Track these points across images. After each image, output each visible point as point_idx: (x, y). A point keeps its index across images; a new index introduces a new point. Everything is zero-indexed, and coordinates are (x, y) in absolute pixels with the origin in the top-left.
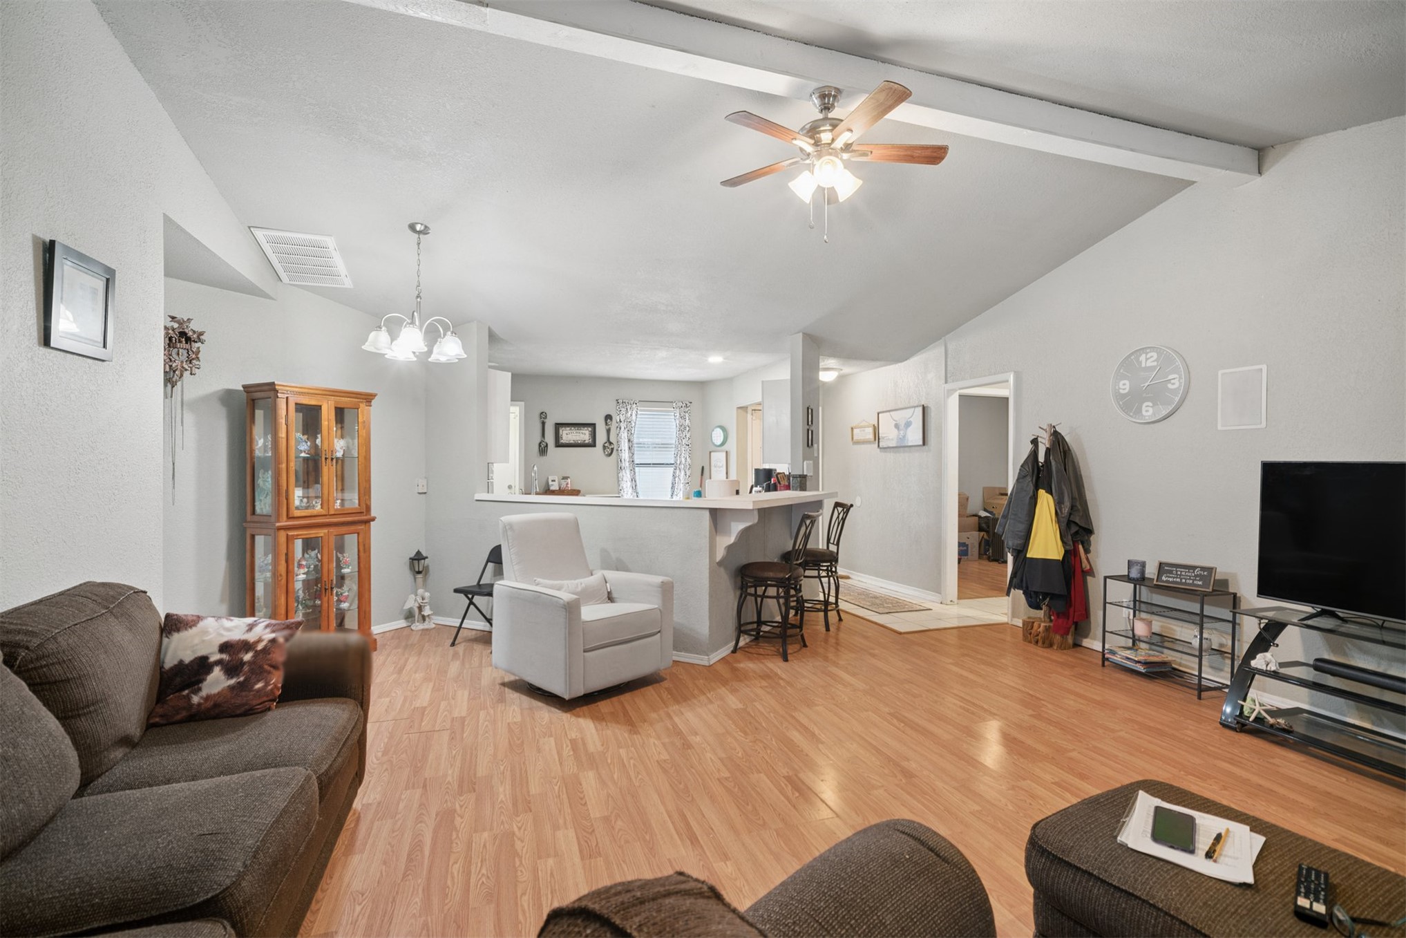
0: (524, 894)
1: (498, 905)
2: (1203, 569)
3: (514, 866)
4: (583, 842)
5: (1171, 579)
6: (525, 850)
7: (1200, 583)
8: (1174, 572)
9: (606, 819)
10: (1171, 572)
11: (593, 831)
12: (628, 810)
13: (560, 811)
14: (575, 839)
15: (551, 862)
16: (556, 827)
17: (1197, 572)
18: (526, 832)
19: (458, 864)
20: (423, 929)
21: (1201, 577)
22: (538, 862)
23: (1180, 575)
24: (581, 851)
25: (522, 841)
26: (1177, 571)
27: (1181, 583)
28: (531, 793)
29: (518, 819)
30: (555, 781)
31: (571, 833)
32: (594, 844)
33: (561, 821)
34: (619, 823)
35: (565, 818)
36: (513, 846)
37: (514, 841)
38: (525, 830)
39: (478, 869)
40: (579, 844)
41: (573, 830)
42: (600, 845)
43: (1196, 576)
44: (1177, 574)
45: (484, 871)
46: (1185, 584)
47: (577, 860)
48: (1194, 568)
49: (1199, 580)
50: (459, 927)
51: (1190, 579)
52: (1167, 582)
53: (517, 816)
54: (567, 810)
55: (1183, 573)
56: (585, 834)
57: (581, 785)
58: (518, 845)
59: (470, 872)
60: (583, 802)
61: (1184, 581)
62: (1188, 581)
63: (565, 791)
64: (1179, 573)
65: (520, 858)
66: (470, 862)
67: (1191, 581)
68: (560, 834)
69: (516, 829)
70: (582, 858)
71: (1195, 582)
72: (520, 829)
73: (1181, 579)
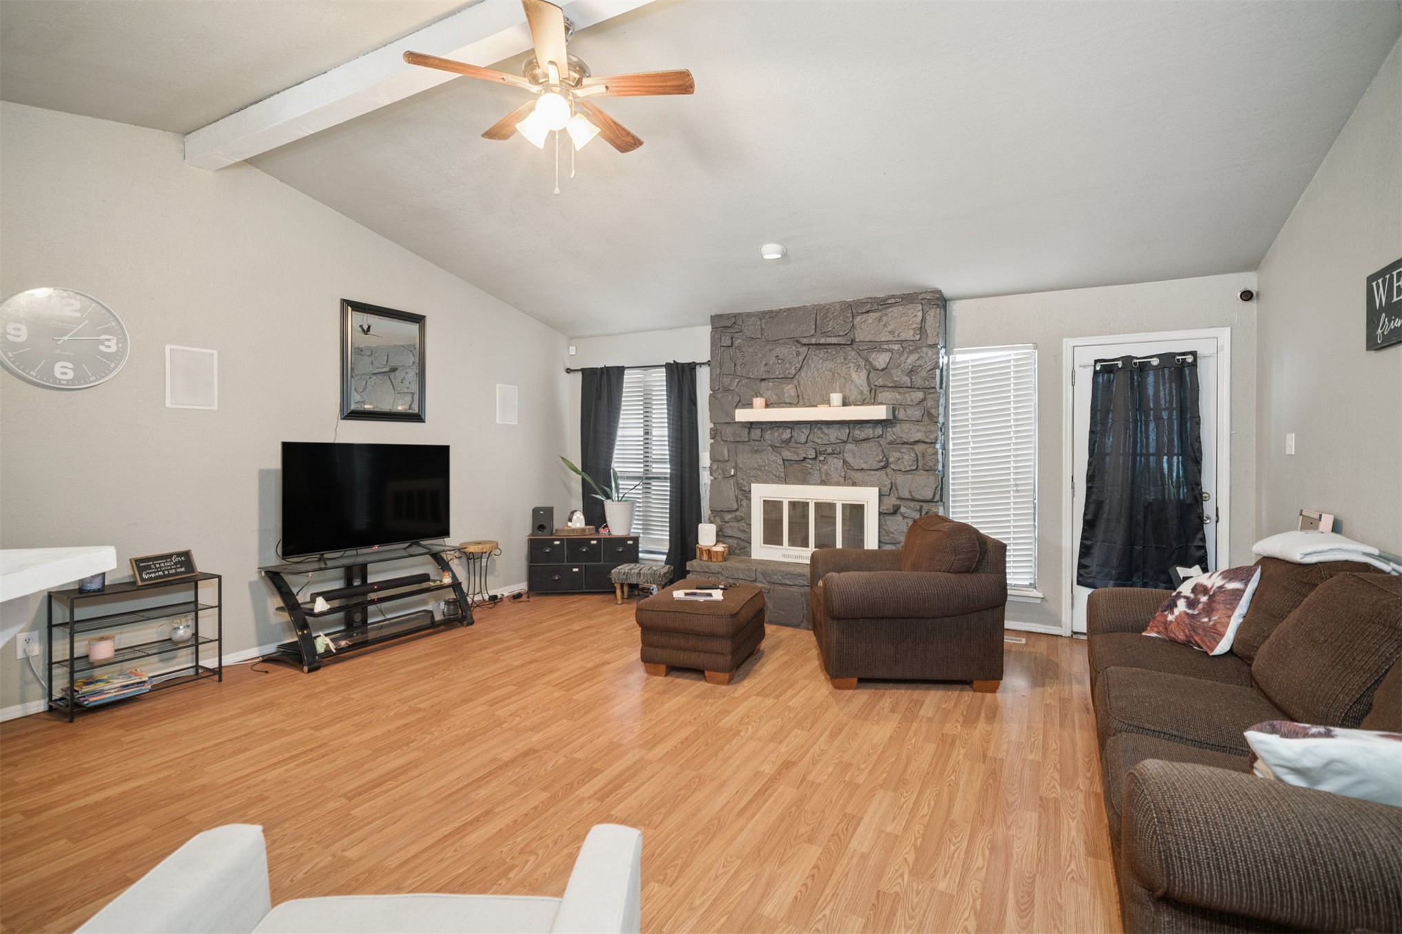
0: (924, 816)
1: (947, 818)
2: (179, 555)
3: (923, 839)
4: (850, 830)
5: (153, 575)
6: (907, 850)
7: (183, 569)
8: (152, 566)
9: (810, 840)
10: (149, 567)
11: (832, 836)
12: (782, 838)
13: (847, 873)
14: (855, 837)
15: (889, 829)
16: (864, 857)
17: (175, 559)
18: (897, 867)
19: (976, 867)
20: (1010, 826)
21: (181, 564)
22: (900, 834)
23: (160, 567)
24: (858, 825)
25: (906, 859)
26: (155, 565)
27: (164, 576)
28: (864, 921)
29: (897, 889)
30: (820, 926)
31: (854, 844)
32: (841, 825)
33: (855, 861)
34: (802, 830)
35: (848, 862)
36: (917, 859)
37: (914, 864)
38: (897, 871)
39: (958, 852)
40: (854, 831)
41: (850, 846)
42: (838, 821)
43: (176, 564)
44: (156, 568)
45: (953, 848)
46: (169, 575)
47: (866, 819)
48: (169, 556)
49: (181, 567)
50: (981, 816)
51: (171, 569)
52: (150, 579)
53: (897, 894)
54: (838, 870)
55: (162, 565)
56: (842, 837)
57: (796, 898)
58: (911, 858)
59: (966, 853)
60: (815, 871)
61: (166, 572)
62: (171, 572)
63: (823, 898)
64: (158, 566)
65: (914, 844)
66: (964, 863)
67: (174, 571)
68: (865, 849)
69: (906, 876)
70: (861, 819)
71: (178, 570)
72: (902, 876)
73: (163, 571)
